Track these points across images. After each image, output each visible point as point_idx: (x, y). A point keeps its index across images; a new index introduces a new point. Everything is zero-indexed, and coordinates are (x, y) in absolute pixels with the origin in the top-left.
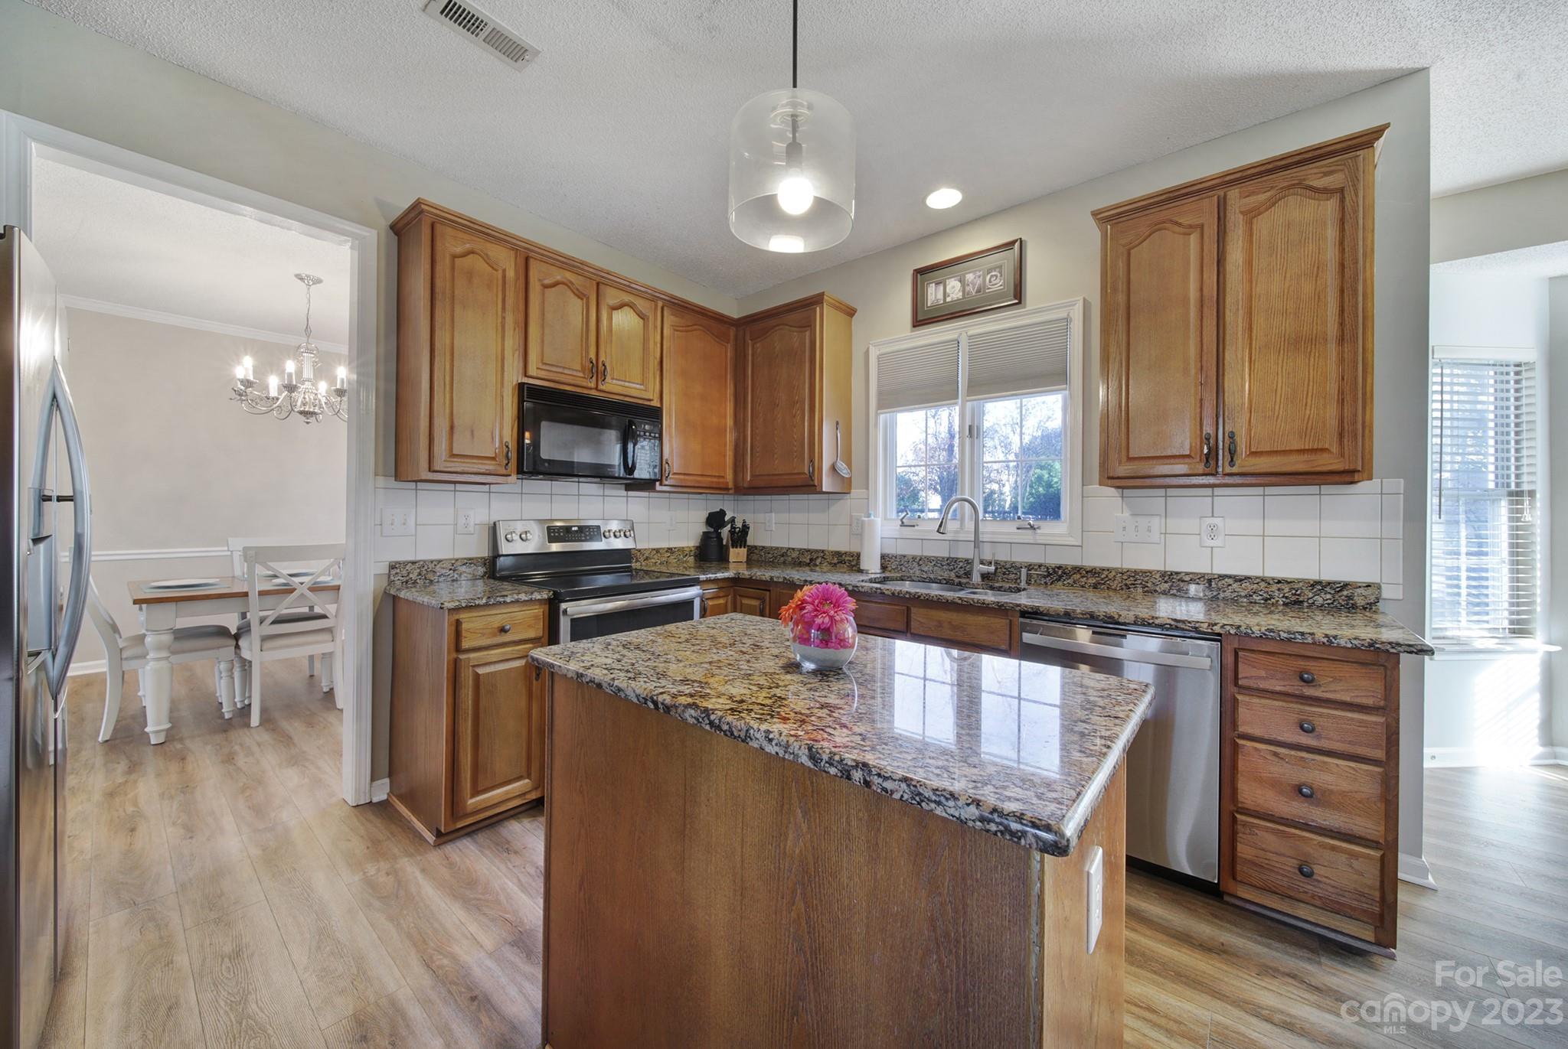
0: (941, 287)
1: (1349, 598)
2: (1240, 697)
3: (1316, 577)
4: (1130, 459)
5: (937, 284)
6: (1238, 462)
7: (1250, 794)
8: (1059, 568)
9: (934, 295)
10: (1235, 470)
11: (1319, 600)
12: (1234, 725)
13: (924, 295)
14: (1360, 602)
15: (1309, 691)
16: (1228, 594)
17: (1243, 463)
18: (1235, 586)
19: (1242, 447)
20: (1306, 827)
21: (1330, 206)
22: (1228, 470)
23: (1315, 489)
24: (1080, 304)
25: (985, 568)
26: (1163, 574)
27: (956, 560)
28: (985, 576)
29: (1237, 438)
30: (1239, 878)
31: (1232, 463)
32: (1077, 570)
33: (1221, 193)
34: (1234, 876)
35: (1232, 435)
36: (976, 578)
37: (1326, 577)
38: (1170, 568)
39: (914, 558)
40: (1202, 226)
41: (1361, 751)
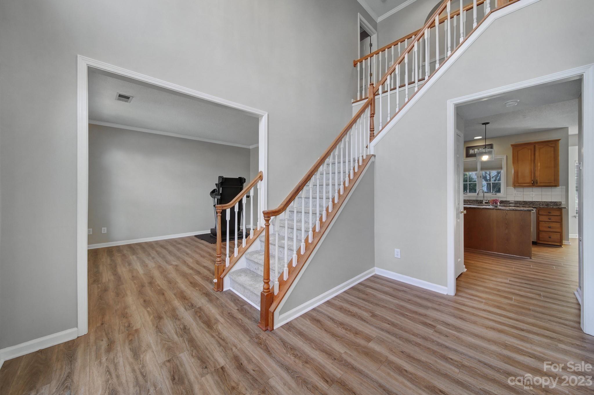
0: (473, 151)
1: (556, 204)
2: (539, 216)
3: (551, 201)
4: (519, 183)
5: (472, 150)
6: (538, 184)
7: (541, 228)
8: (502, 201)
9: (471, 152)
10: (537, 185)
11: (551, 204)
12: (539, 220)
13: (469, 152)
14: (558, 204)
15: (550, 214)
16: (535, 204)
17: (539, 184)
18: (537, 203)
19: (538, 182)
20: (550, 232)
21: (552, 149)
22: (536, 185)
23: (551, 188)
24: (506, 156)
25: (486, 201)
26: (523, 201)
27: (478, 200)
28: (486, 203)
29: (538, 181)
30: (540, 240)
31: (537, 184)
32: (506, 201)
33: (535, 144)
34: (539, 240)
35: (537, 180)
36: (484, 203)
37: (553, 201)
38: (524, 200)
39: (467, 200)
40: (531, 149)
41: (557, 221)
